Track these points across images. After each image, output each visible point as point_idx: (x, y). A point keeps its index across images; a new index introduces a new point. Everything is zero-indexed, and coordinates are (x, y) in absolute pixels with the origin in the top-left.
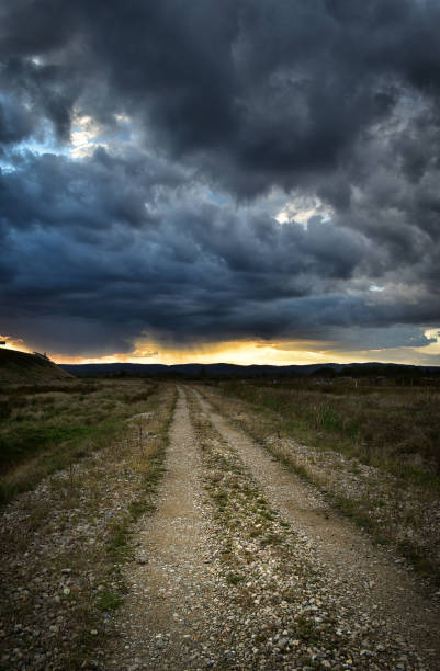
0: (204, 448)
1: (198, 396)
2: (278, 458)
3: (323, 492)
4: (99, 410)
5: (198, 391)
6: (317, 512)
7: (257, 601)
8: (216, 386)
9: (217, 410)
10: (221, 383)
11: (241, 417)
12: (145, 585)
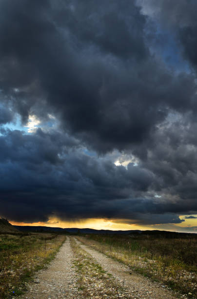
0: (75, 252)
1: (76, 240)
2: (109, 257)
3: (129, 266)
4: (29, 241)
5: (76, 238)
6: (126, 272)
7: (92, 294)
8: (84, 237)
9: (83, 244)
10: (86, 235)
11: (94, 246)
12: (37, 289)
